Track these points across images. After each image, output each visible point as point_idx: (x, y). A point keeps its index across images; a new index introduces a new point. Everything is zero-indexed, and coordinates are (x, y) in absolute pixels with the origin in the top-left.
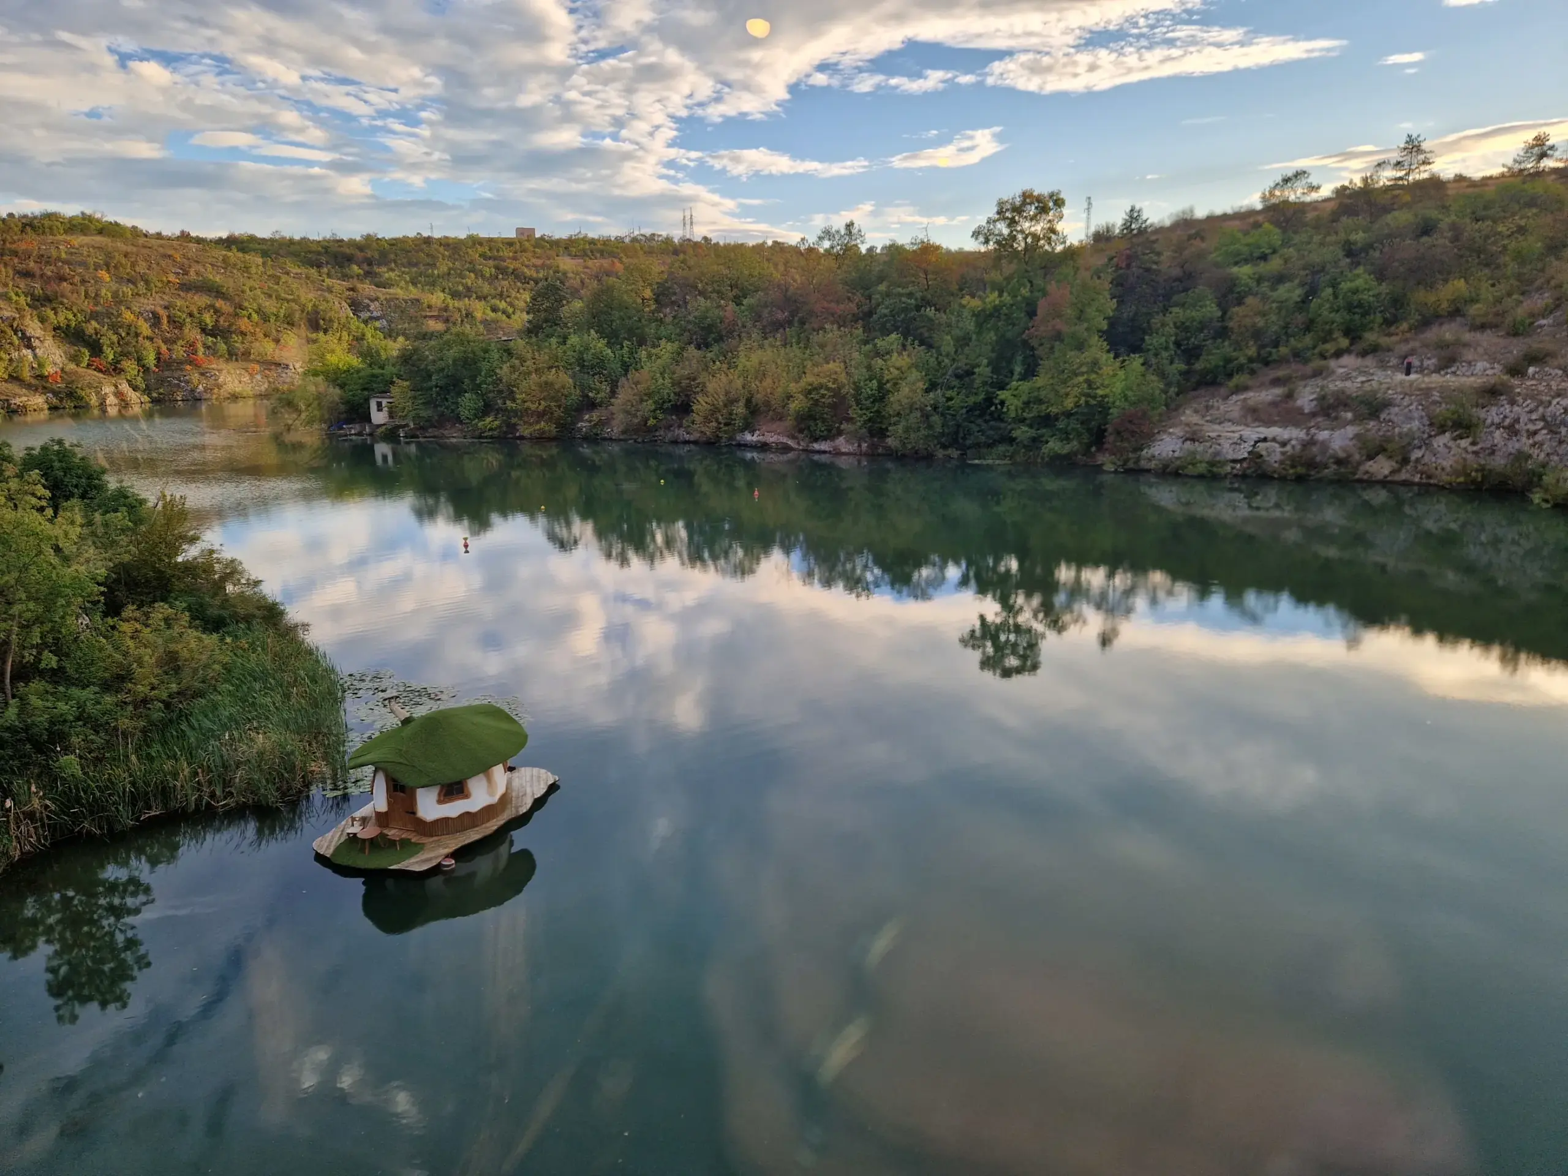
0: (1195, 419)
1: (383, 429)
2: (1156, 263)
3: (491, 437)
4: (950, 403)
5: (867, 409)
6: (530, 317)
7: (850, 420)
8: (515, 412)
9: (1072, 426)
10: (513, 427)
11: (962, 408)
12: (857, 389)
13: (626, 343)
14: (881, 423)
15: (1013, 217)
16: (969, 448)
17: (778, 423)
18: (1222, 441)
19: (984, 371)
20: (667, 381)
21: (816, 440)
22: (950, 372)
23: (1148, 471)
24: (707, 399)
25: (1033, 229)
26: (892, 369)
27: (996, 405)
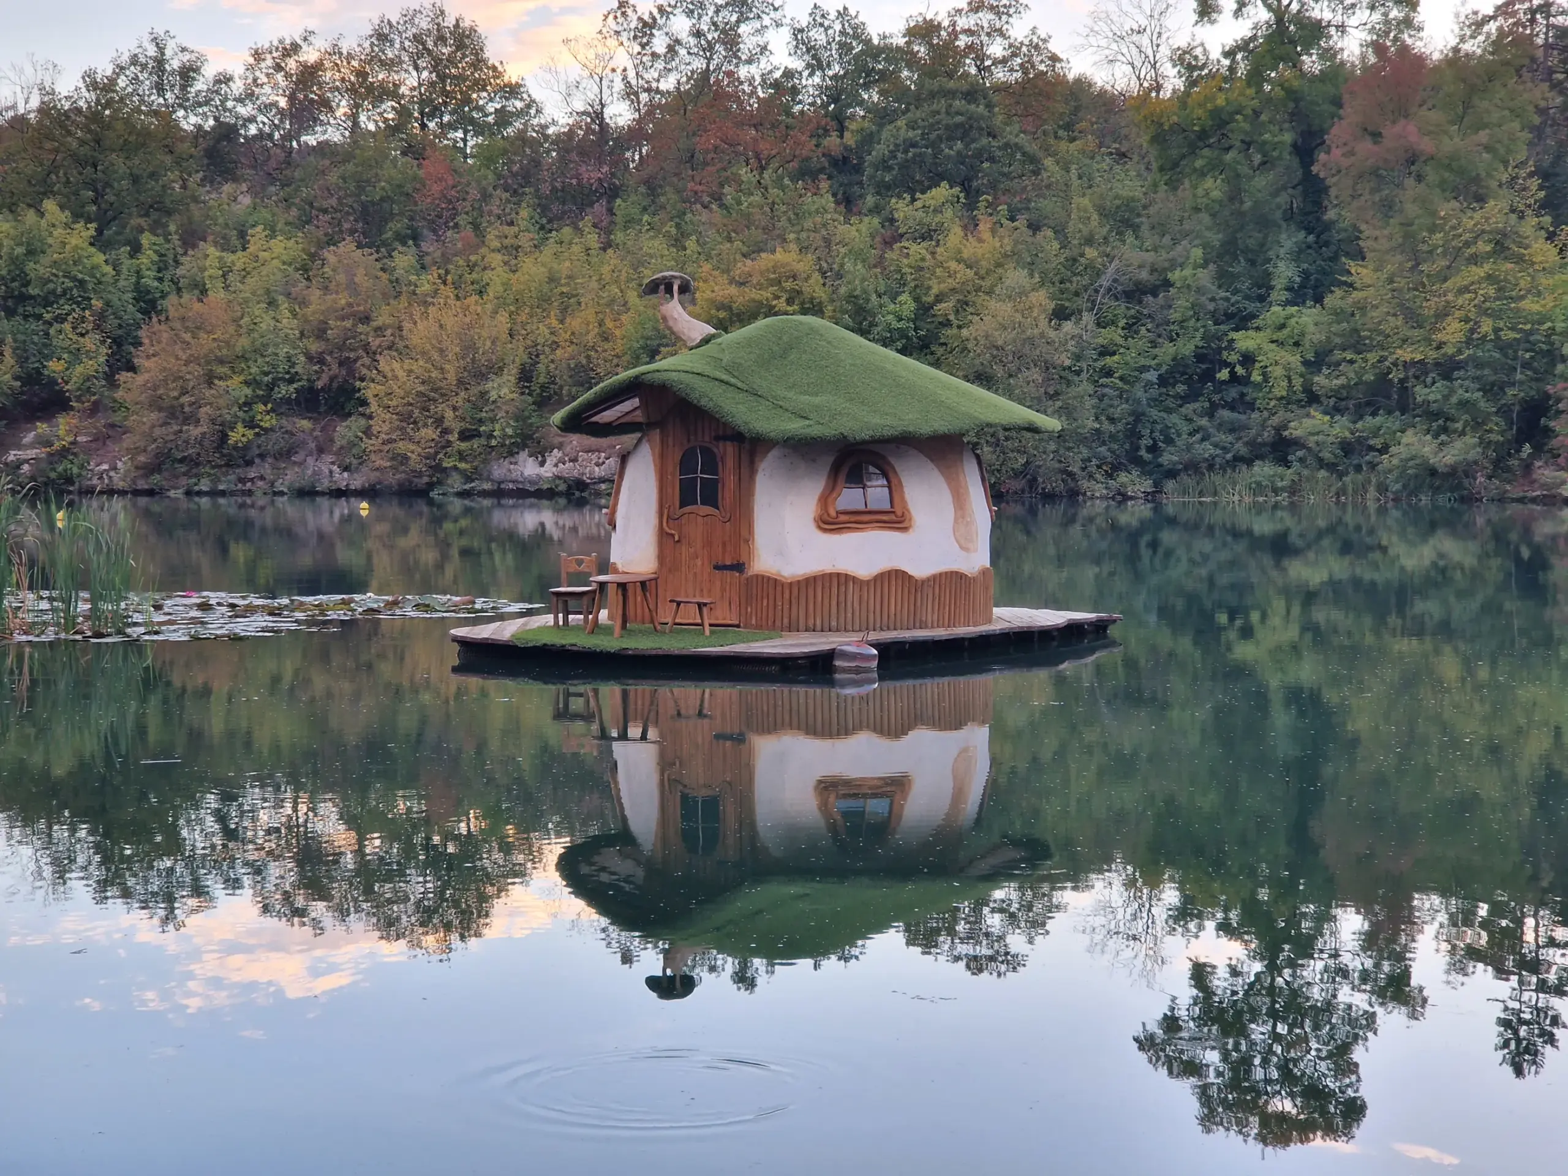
9: (1459, 394)
16: (1172, 474)
19: (1194, 279)
24: (406, 366)
26: (953, 265)
27: (1231, 366)
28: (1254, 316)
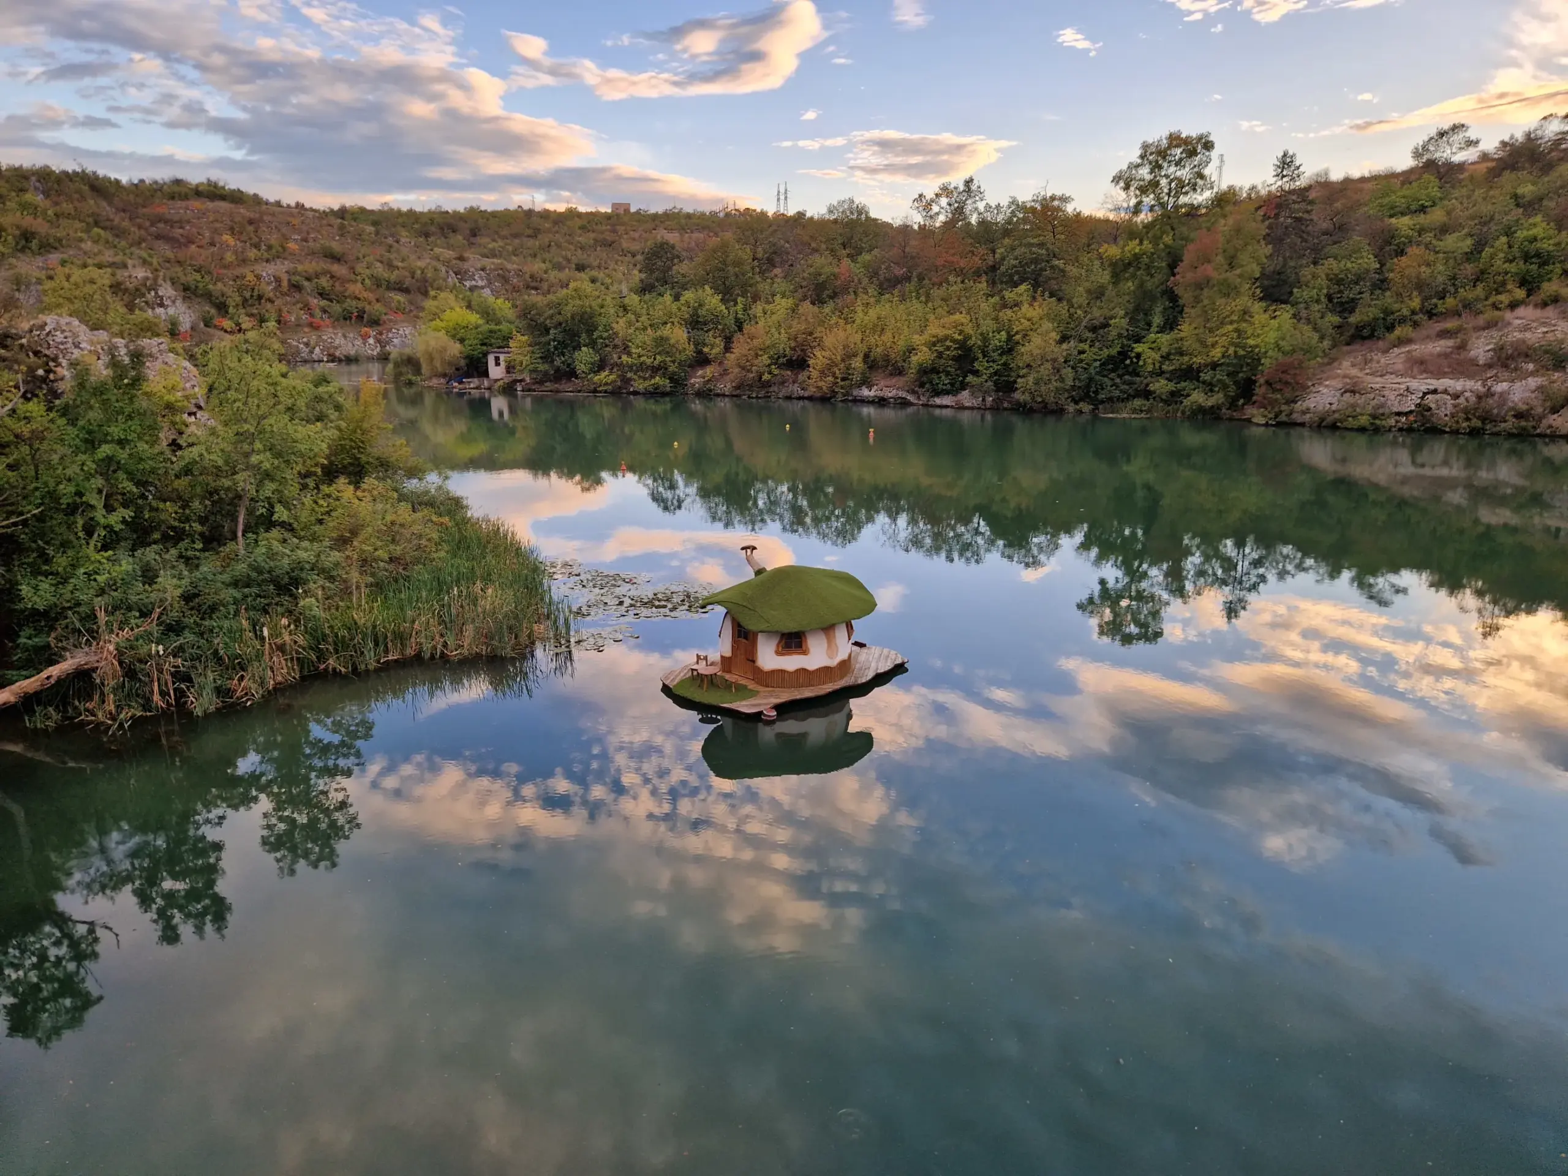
0: (1354, 372)
1: (501, 383)
2: (1308, 212)
3: (606, 392)
4: (1083, 356)
5: (994, 361)
6: (643, 276)
7: (976, 373)
8: (631, 367)
9: (1218, 376)
10: (627, 381)
11: (1095, 360)
12: (985, 339)
13: (740, 299)
14: (1009, 376)
15: (1157, 162)
16: (1102, 402)
17: (897, 378)
18: (1386, 393)
19: (1120, 323)
20: (784, 336)
21: (938, 393)
22: (1084, 324)
23: (1302, 425)
24: (824, 353)
25: (1179, 174)
26: (1022, 320)
27: (1131, 358)
28: (1143, 338)
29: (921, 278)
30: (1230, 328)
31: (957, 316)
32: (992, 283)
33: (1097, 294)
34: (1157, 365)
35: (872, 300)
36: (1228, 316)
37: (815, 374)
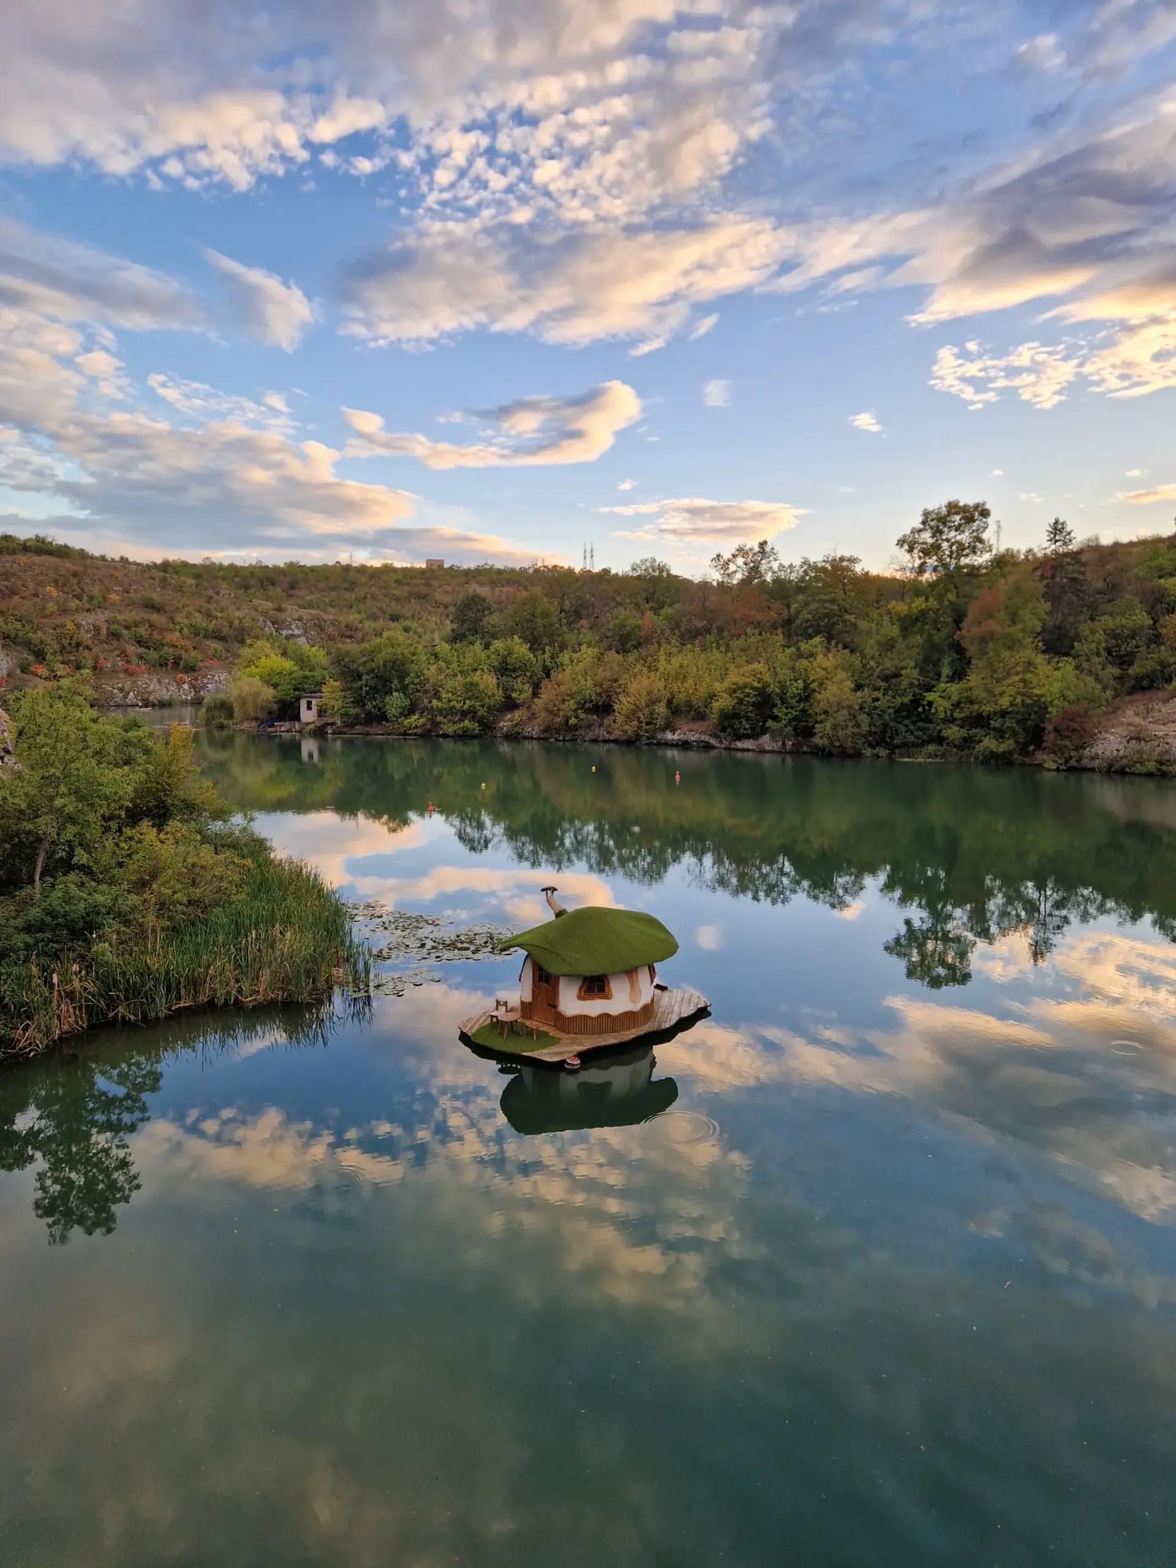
0: (1138, 720)
1: (311, 726)
2: (1083, 573)
3: (415, 734)
4: (877, 704)
5: (792, 708)
6: (455, 626)
7: (775, 718)
8: (441, 711)
9: (1008, 724)
10: (436, 724)
11: (889, 707)
12: (783, 686)
13: (547, 648)
14: (807, 721)
15: (938, 527)
16: (898, 747)
17: (699, 723)
18: (1170, 740)
19: (911, 674)
20: (590, 683)
21: (739, 737)
22: (876, 674)
23: (1093, 770)
24: (628, 699)
25: (959, 538)
26: (818, 670)
27: (923, 706)
28: (934, 686)
29: (720, 630)
30: (1017, 678)
31: (756, 665)
32: (788, 635)
33: (888, 646)
34: (949, 713)
35: (675, 650)
36: (1013, 668)
37: (620, 719)
